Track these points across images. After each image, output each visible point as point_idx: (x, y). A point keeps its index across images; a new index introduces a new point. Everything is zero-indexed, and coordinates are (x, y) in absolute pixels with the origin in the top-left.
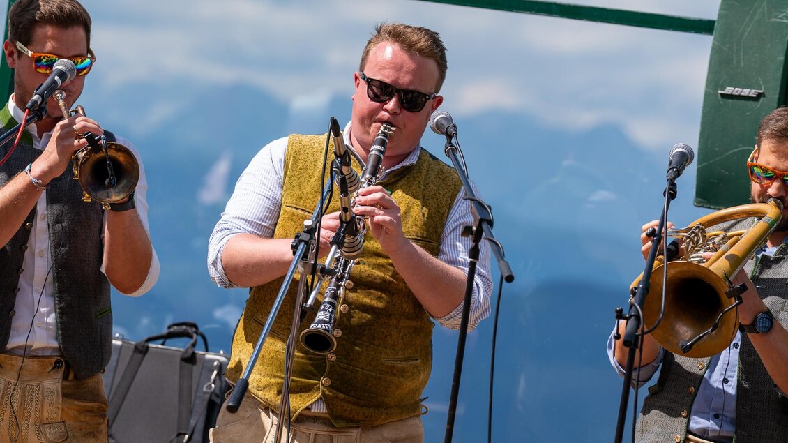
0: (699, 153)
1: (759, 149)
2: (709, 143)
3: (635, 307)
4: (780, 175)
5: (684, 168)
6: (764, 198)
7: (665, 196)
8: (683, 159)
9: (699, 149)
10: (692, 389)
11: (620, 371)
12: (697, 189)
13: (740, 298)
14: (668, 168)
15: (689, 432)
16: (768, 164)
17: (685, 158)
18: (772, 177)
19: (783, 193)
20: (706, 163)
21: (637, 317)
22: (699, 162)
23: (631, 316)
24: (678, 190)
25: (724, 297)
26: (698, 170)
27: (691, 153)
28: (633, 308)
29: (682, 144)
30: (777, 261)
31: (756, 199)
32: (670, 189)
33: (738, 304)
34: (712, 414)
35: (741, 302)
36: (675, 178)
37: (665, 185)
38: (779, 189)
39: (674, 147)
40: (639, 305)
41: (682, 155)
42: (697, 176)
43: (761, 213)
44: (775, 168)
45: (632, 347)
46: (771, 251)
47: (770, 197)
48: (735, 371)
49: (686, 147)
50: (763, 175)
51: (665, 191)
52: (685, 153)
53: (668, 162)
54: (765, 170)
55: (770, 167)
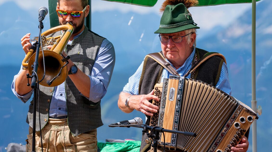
0: (49, 10)
1: (59, 4)
2: (53, 5)
3: (34, 72)
4: (70, 13)
5: (45, 16)
6: (65, 22)
7: (39, 28)
8: (44, 13)
9: (49, 8)
10: (49, 100)
11: (18, 96)
12: (50, 23)
13: (68, 62)
14: (39, 17)
15: (50, 117)
16: (64, 9)
17: (45, 12)
18: (67, 14)
19: (72, 20)
20: (53, 13)
21: (35, 76)
22: (50, 13)
23: (33, 76)
24: (44, 25)
25: (61, 62)
26: (50, 16)
27: (47, 10)
28: (33, 73)
29: (42, 7)
30: (73, 46)
31: (62, 23)
32: (41, 25)
33: (67, 64)
34: (58, 108)
35: (68, 63)
36: (42, 20)
37: (39, 24)
38: (70, 18)
39: (40, 8)
40: (36, 71)
41: (44, 11)
42: (50, 18)
43: (66, 28)
44: (67, 11)
45: (35, 88)
46: (70, 43)
47: (67, 22)
48: (64, 91)
49: (44, 8)
50: (62, 14)
51: (39, 26)
52: (44, 10)
53: (38, 14)
54: (63, 12)
55: (65, 10)
